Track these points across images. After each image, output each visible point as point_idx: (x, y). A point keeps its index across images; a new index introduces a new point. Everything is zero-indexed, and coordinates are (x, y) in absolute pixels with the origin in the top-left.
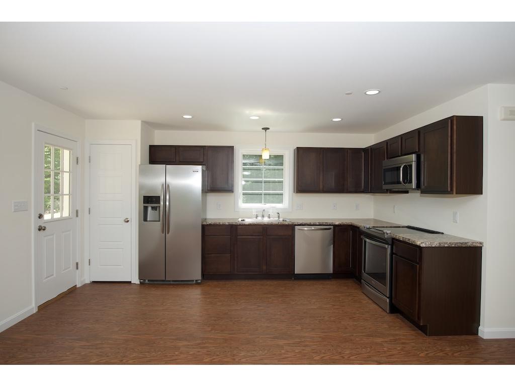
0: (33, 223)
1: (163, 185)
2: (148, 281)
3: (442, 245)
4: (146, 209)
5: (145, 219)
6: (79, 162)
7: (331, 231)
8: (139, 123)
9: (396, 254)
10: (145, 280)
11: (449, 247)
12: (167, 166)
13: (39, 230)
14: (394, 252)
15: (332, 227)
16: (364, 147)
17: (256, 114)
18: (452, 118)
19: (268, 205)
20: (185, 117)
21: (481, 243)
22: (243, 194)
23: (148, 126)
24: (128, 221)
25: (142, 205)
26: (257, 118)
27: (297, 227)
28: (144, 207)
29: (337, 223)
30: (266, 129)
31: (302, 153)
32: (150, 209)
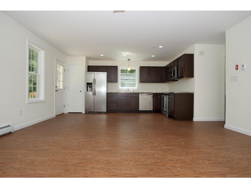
0: (55, 89)
1: (93, 79)
2: (88, 112)
3: (181, 93)
4: (87, 87)
5: (87, 91)
6: (65, 71)
7: (152, 95)
8: (85, 58)
9: (170, 98)
10: (87, 112)
11: (183, 93)
12: (95, 72)
13: (56, 91)
14: (169, 97)
15: (152, 94)
16: (164, 66)
17: (126, 54)
18: (184, 55)
19: (130, 88)
20: (101, 55)
21: (193, 92)
22: (121, 84)
23: (88, 59)
24: (81, 92)
25: (86, 86)
26: (126, 56)
27: (140, 94)
28: (87, 86)
29: (154, 93)
30: (129, 60)
31: (142, 69)
32: (89, 87)
